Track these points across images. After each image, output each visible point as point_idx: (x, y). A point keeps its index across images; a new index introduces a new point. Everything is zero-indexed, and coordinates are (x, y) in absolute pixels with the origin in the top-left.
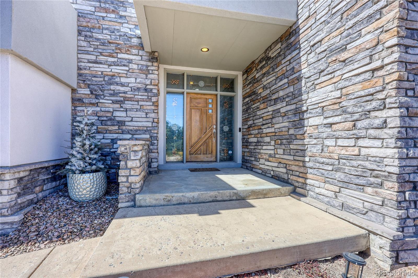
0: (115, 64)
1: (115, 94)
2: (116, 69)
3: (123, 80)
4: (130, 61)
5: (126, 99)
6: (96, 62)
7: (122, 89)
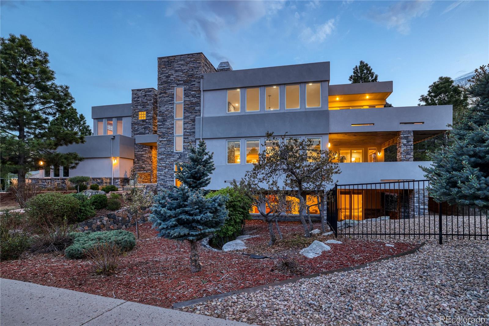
0: (143, 151)
1: (142, 160)
2: (143, 153)
3: (144, 156)
4: (146, 150)
5: (145, 161)
6: (138, 151)
7: (144, 158)
